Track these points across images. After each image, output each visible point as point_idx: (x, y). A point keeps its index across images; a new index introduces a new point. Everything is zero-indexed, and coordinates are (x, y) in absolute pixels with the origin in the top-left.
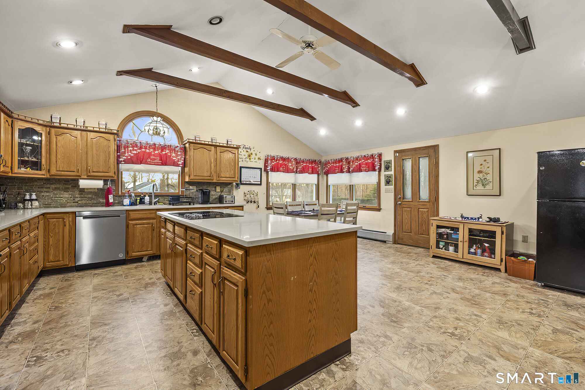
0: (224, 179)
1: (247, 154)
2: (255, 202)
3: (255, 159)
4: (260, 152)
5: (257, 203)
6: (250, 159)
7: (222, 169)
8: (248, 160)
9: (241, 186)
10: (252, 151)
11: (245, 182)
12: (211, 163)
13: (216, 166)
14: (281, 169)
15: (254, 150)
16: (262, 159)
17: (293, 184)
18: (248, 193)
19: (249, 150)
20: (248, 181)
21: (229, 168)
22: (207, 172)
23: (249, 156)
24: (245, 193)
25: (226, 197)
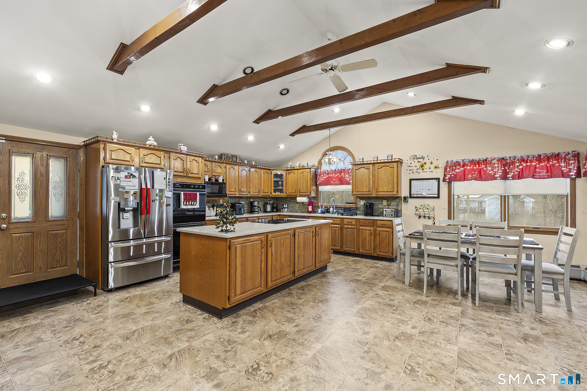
0: (382, 193)
1: (418, 165)
2: (429, 218)
3: (430, 169)
4: (437, 160)
5: (433, 219)
6: (423, 169)
7: (380, 185)
8: (420, 171)
9: (410, 200)
10: (426, 160)
11: (415, 196)
12: (369, 179)
13: (374, 182)
14: (470, 176)
15: (428, 158)
16: (440, 167)
17: (501, 196)
18: (421, 207)
19: (421, 160)
20: (420, 194)
21: (386, 183)
22: (366, 188)
23: (422, 166)
24: (416, 207)
25: (386, 210)
